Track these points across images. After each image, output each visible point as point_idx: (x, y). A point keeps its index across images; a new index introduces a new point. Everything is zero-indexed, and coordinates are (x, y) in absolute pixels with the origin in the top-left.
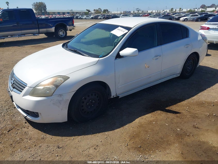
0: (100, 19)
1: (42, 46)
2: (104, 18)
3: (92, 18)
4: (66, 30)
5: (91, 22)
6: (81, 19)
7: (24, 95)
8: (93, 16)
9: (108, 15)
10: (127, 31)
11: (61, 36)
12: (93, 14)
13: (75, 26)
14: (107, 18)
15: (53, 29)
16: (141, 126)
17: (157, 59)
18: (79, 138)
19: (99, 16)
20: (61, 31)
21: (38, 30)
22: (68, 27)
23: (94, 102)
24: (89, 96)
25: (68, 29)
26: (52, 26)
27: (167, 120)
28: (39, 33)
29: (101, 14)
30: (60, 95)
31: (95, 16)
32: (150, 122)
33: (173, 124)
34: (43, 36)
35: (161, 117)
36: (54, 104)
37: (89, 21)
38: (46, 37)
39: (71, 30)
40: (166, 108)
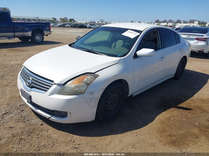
0: (68, 27)
1: (19, 49)
2: (71, 27)
3: (59, 25)
4: (43, 35)
5: (60, 30)
6: (53, 27)
7: (50, 94)
8: (61, 24)
9: (76, 24)
10: (139, 34)
11: (37, 41)
12: (59, 22)
13: (52, 32)
14: (75, 27)
15: (29, 34)
16: (162, 122)
17: (162, 60)
18: (109, 137)
19: (66, 24)
20: (38, 35)
21: (13, 33)
22: (45, 32)
23: (115, 100)
24: (113, 94)
25: (45, 34)
26: (29, 30)
27: (181, 115)
28: (15, 37)
29: (67, 23)
30: (92, 93)
31: (62, 24)
32: (169, 119)
33: (189, 119)
34: (17, 40)
35: (175, 113)
36: (85, 102)
37: (57, 28)
38: (20, 41)
39: (47, 35)
40: (178, 106)
